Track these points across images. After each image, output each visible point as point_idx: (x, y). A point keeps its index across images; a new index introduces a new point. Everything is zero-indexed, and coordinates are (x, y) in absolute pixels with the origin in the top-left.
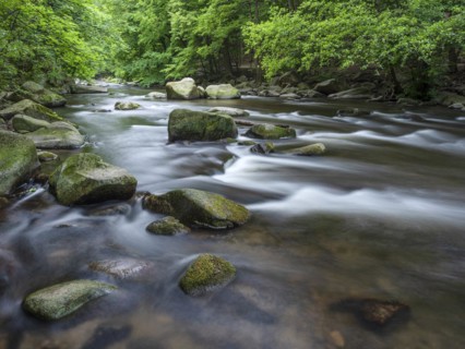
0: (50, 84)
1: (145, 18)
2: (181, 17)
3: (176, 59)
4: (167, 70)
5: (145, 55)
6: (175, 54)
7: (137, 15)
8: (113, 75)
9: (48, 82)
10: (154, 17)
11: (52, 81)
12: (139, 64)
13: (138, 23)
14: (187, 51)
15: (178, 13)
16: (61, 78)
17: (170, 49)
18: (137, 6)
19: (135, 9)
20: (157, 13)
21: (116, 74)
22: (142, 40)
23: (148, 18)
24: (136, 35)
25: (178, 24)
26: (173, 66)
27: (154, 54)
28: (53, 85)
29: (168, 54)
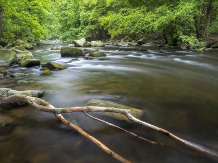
0: (29, 42)
1: (70, 14)
2: (84, 13)
3: (83, 31)
4: (79, 35)
5: (70, 29)
6: (83, 29)
7: (67, 12)
8: (58, 38)
9: (28, 41)
10: (74, 13)
11: (30, 40)
12: (67, 33)
13: (67, 15)
14: (87, 27)
15: (83, 12)
16: (34, 39)
17: (81, 26)
18: (67, 8)
19: (66, 10)
20: (75, 11)
21: (60, 38)
22: (69, 23)
23: (71, 13)
24: (66, 21)
25: (83, 16)
26: (81, 34)
27: (73, 29)
28: (30, 42)
29: (80, 29)
